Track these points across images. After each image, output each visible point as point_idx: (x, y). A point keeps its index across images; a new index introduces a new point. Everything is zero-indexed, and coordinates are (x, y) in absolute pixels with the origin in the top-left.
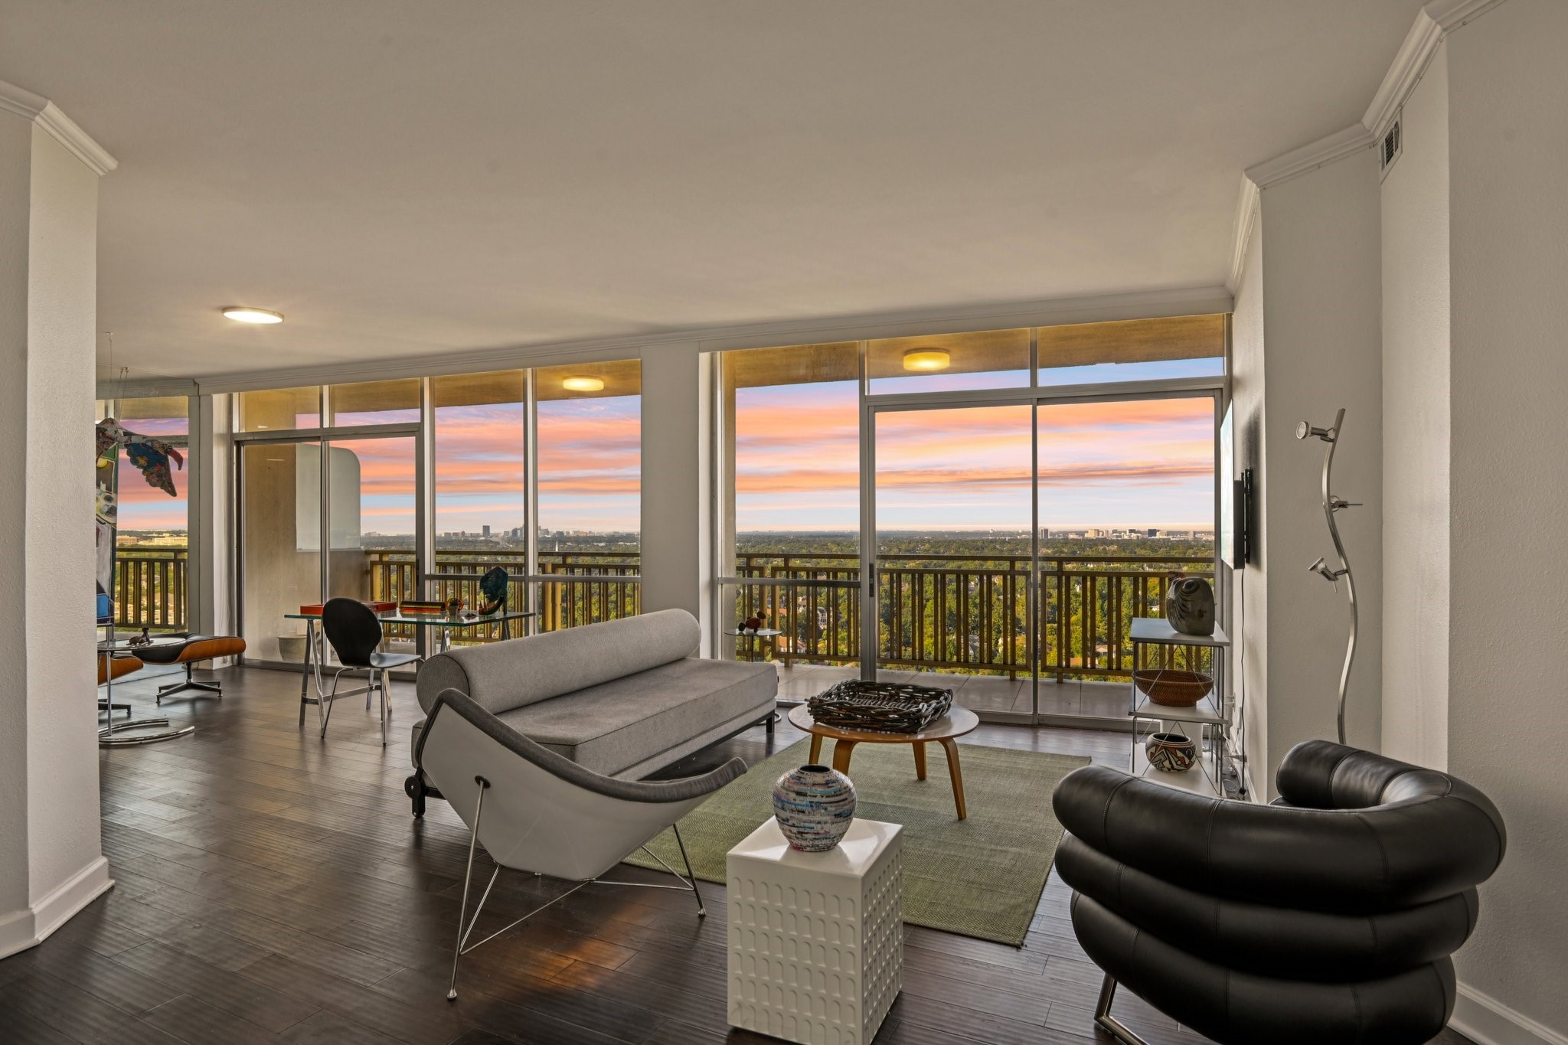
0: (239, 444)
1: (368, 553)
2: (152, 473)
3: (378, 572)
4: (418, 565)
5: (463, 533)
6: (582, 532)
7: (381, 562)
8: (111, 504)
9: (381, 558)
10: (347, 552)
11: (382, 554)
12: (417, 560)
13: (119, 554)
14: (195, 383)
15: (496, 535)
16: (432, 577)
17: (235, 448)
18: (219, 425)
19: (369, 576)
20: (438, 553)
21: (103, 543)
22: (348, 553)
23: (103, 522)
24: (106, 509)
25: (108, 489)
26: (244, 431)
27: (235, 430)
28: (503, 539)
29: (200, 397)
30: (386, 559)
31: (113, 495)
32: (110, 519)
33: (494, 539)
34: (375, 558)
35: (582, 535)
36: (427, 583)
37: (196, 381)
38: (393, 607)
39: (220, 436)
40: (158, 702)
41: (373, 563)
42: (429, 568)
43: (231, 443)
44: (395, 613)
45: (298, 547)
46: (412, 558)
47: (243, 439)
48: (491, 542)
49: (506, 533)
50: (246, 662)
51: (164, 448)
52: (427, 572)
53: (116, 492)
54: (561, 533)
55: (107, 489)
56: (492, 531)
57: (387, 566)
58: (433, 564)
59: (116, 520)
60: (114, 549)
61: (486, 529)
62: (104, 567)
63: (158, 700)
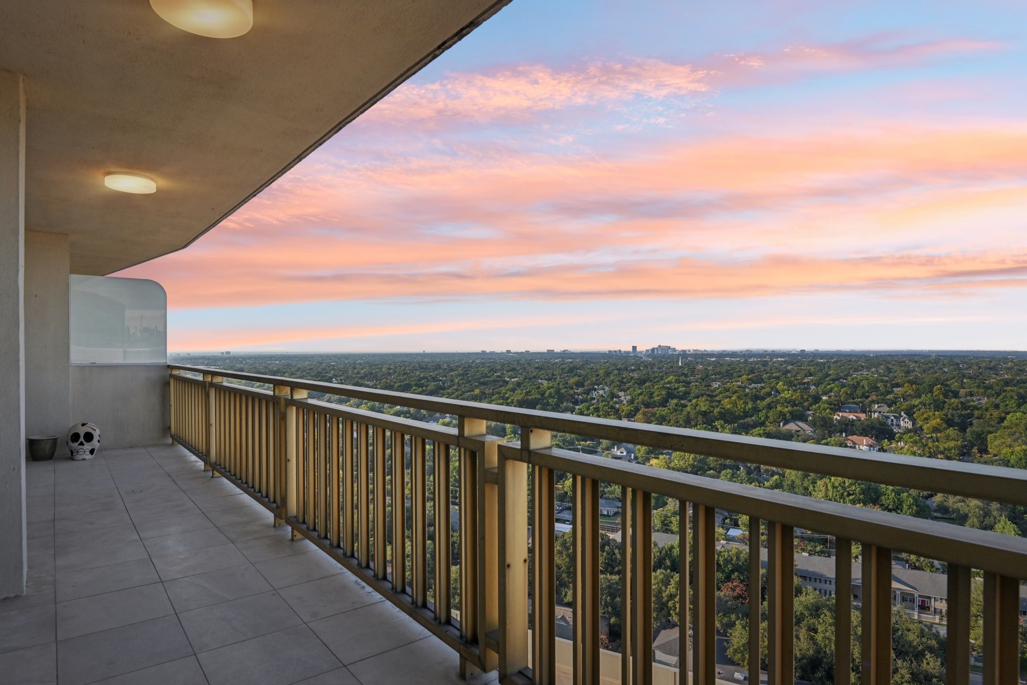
5: (620, 351)
6: (699, 351)
15: (641, 352)
28: (645, 355)
33: (639, 355)
35: (699, 353)
48: (637, 357)
49: (647, 351)
54: (685, 351)
56: (638, 349)
61: (634, 348)
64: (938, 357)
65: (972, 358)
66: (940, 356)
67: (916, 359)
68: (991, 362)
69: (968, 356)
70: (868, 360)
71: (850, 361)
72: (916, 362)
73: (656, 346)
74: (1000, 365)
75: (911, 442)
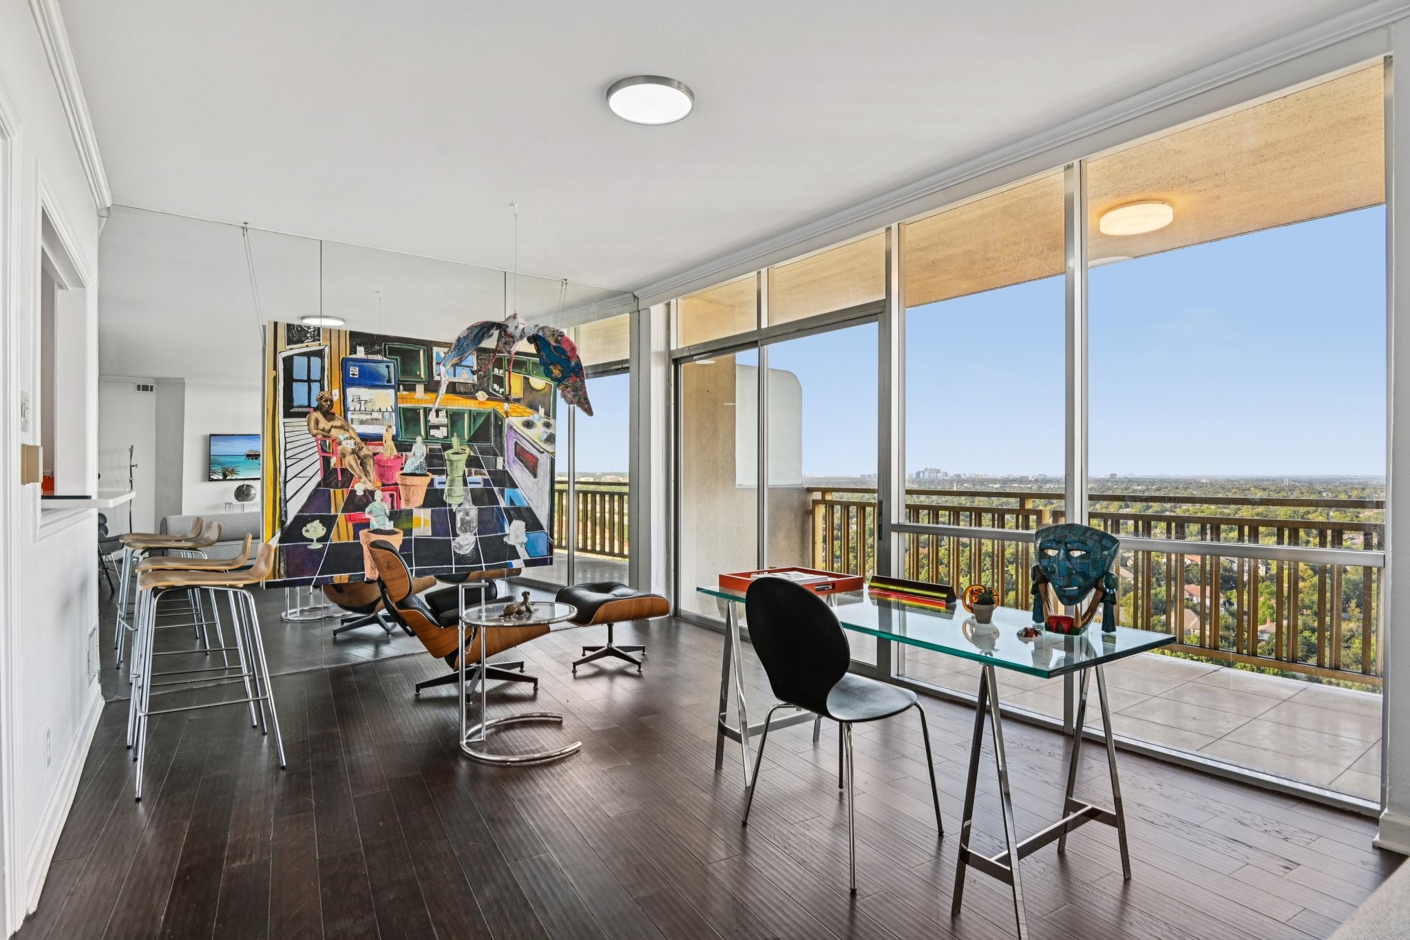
0: (677, 362)
1: (810, 490)
2: (567, 387)
3: (821, 511)
4: (882, 508)
7: (823, 501)
8: (549, 431)
9: (823, 496)
10: (788, 489)
11: (824, 491)
12: (880, 503)
13: (557, 487)
14: (635, 297)
16: (900, 528)
17: (673, 367)
18: (657, 343)
19: (811, 517)
20: (909, 492)
21: (542, 474)
22: (790, 490)
23: (542, 450)
24: (545, 436)
25: (547, 414)
26: (682, 346)
27: (673, 347)
29: (639, 311)
30: (828, 497)
31: (552, 421)
32: (548, 448)
34: (817, 496)
36: (894, 536)
37: (636, 293)
38: (855, 586)
39: (658, 354)
40: (574, 672)
41: (816, 502)
42: (897, 515)
43: (669, 362)
44: (861, 594)
45: (738, 482)
46: (873, 498)
47: (680, 356)
50: (682, 613)
51: (553, 335)
52: (894, 521)
53: (554, 417)
55: (545, 414)
57: (830, 505)
58: (902, 507)
59: (555, 449)
60: (553, 482)
62: (543, 502)
63: (574, 668)
64: (1292, 483)
65: (1338, 484)
66: (1294, 481)
67: (1265, 484)
68: (1363, 489)
69: (1332, 482)
70: (1201, 487)
71: (1177, 488)
72: (1265, 490)
73: (922, 469)
74: (1376, 493)
75: (1268, 593)
